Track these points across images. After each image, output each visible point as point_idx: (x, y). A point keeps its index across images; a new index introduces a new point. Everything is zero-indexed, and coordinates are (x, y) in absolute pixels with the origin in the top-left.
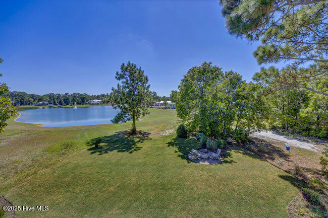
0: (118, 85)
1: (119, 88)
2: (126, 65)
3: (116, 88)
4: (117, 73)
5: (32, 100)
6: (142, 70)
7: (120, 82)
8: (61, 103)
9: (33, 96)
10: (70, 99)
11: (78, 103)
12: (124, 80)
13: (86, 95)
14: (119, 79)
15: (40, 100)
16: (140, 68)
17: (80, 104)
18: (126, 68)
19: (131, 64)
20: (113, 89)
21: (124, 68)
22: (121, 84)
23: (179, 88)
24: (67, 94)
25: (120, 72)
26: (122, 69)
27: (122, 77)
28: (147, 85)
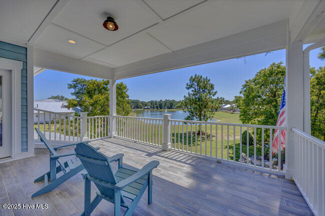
0: (189, 93)
1: (189, 96)
2: (193, 77)
3: (187, 96)
4: (187, 85)
5: (141, 105)
6: (208, 79)
7: (190, 91)
8: (157, 108)
9: (142, 103)
10: (163, 105)
11: (168, 108)
12: (193, 89)
13: (173, 101)
14: (188, 89)
15: (146, 105)
16: (207, 78)
17: (169, 108)
18: (194, 80)
19: (197, 75)
20: (185, 97)
21: (192, 80)
22: (191, 92)
23: (240, 93)
24: (161, 100)
25: (189, 84)
26: (190, 80)
27: (191, 86)
28: (214, 91)
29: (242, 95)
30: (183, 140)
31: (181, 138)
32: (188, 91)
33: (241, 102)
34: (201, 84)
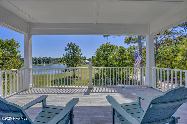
0: (66, 53)
1: (67, 55)
2: (70, 44)
3: (65, 55)
4: (66, 48)
6: (78, 46)
8: (36, 63)
10: (41, 61)
12: (69, 51)
13: (50, 58)
14: (66, 50)
17: (47, 63)
18: (70, 45)
19: (72, 43)
20: (64, 55)
21: (69, 45)
22: (68, 53)
23: (95, 54)
24: (40, 58)
25: (67, 47)
26: (68, 45)
27: (68, 49)
28: (81, 53)
29: (95, 56)
30: (65, 83)
31: (63, 81)
32: (66, 52)
33: (95, 59)
34: (75, 48)
